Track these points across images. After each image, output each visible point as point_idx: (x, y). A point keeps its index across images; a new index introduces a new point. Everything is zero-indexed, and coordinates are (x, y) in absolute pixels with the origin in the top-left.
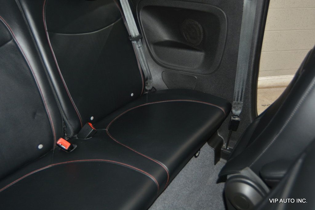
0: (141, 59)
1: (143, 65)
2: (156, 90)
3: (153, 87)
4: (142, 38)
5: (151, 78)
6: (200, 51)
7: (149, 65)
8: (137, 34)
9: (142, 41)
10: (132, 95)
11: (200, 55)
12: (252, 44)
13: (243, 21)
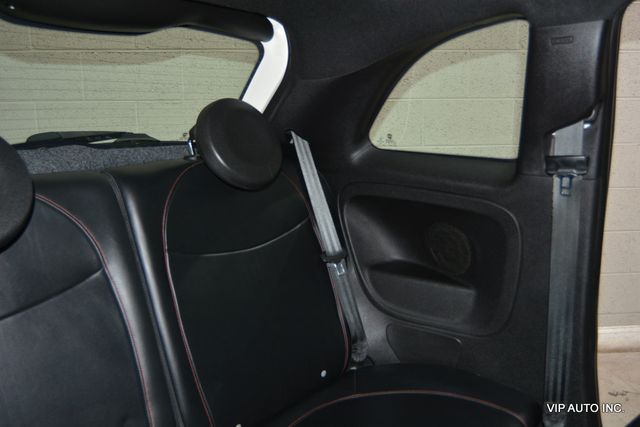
0: (345, 298)
1: (349, 311)
2: (373, 363)
3: (368, 357)
4: (348, 255)
5: (363, 337)
6: (467, 287)
7: (360, 309)
8: (337, 247)
9: (346, 261)
10: (324, 374)
11: (467, 295)
12: (579, 279)
13: (555, 234)
